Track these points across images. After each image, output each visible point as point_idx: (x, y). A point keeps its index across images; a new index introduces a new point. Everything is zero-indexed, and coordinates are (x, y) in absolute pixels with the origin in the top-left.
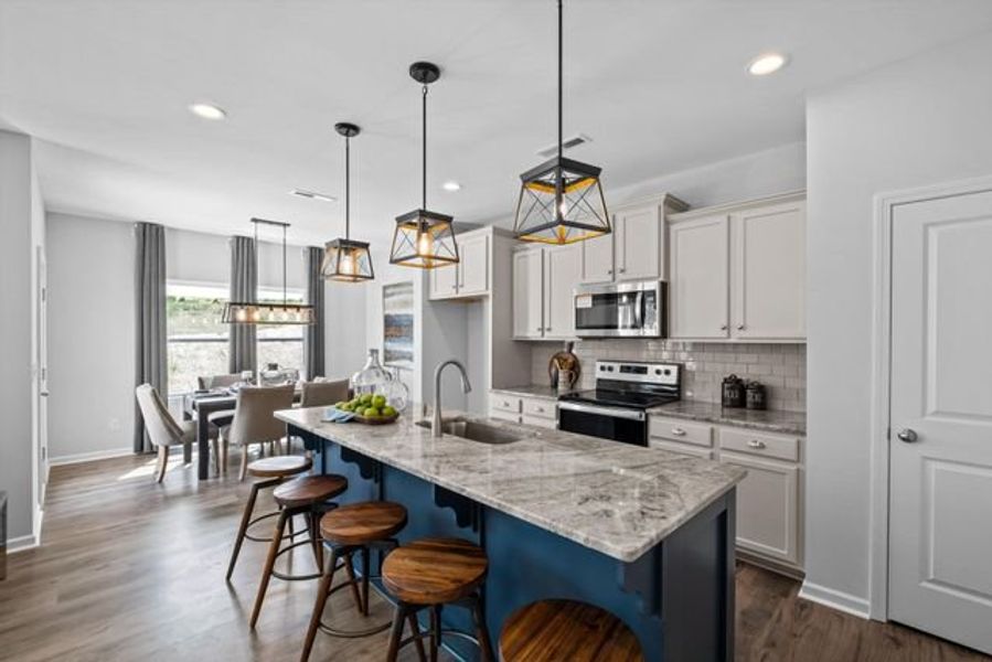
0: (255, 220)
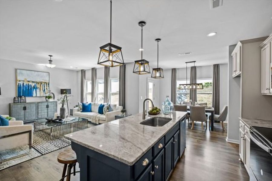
0: (186, 63)
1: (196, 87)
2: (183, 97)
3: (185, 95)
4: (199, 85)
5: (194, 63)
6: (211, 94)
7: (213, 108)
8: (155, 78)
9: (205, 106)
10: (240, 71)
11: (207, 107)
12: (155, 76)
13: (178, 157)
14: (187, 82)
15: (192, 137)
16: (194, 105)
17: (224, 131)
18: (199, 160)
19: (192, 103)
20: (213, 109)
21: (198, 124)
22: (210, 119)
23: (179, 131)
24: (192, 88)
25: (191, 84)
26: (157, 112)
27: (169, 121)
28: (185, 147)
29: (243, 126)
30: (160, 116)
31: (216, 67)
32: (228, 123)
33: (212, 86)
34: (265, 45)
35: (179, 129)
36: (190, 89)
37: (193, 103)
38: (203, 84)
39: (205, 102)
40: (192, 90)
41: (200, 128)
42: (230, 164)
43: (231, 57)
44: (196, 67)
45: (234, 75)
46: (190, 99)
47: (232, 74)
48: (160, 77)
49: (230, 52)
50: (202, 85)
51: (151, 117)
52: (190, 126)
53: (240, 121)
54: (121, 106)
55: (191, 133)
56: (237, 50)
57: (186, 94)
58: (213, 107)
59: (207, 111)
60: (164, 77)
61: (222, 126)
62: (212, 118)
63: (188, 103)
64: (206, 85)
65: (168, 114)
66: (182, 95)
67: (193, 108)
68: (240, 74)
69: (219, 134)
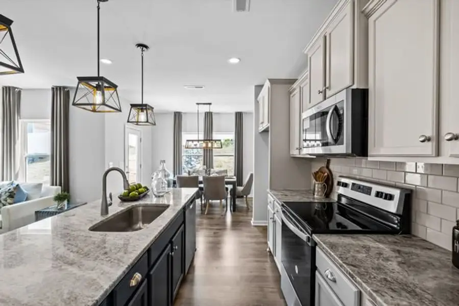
0: (198, 104)
1: (212, 145)
2: (193, 161)
3: (197, 159)
4: (217, 142)
5: (209, 105)
6: (232, 156)
7: (235, 177)
8: (137, 124)
9: (225, 174)
10: (269, 123)
11: (227, 176)
12: (138, 120)
13: (182, 275)
14: (198, 138)
15: (206, 229)
16: (209, 174)
17: (248, 209)
18: (217, 268)
19: (206, 171)
20: (235, 179)
21: (215, 203)
22: (231, 195)
23: (183, 226)
24: (207, 147)
25: (206, 140)
26: (140, 193)
27: (164, 211)
28: (196, 250)
29: (272, 202)
30: (146, 202)
31: (239, 116)
32: (253, 197)
33: (234, 145)
34: (294, 89)
35: (184, 222)
36: (204, 148)
37: (208, 170)
38: (222, 141)
39: (225, 169)
40: (207, 149)
41: (217, 210)
42: (257, 261)
43: (257, 102)
44: (212, 113)
45: (261, 129)
46: (204, 165)
47: (258, 127)
48: (147, 122)
49: (257, 95)
50: (221, 143)
51: (126, 207)
52: (203, 209)
53: (269, 195)
54: (56, 185)
55: (205, 221)
56: (265, 92)
57: (198, 156)
58: (235, 175)
59: (228, 183)
60: (156, 124)
61: (245, 202)
62: (233, 191)
63: (201, 172)
64: (226, 143)
65: (162, 196)
66: (193, 159)
67: (207, 180)
68: (268, 128)
69: (243, 216)
